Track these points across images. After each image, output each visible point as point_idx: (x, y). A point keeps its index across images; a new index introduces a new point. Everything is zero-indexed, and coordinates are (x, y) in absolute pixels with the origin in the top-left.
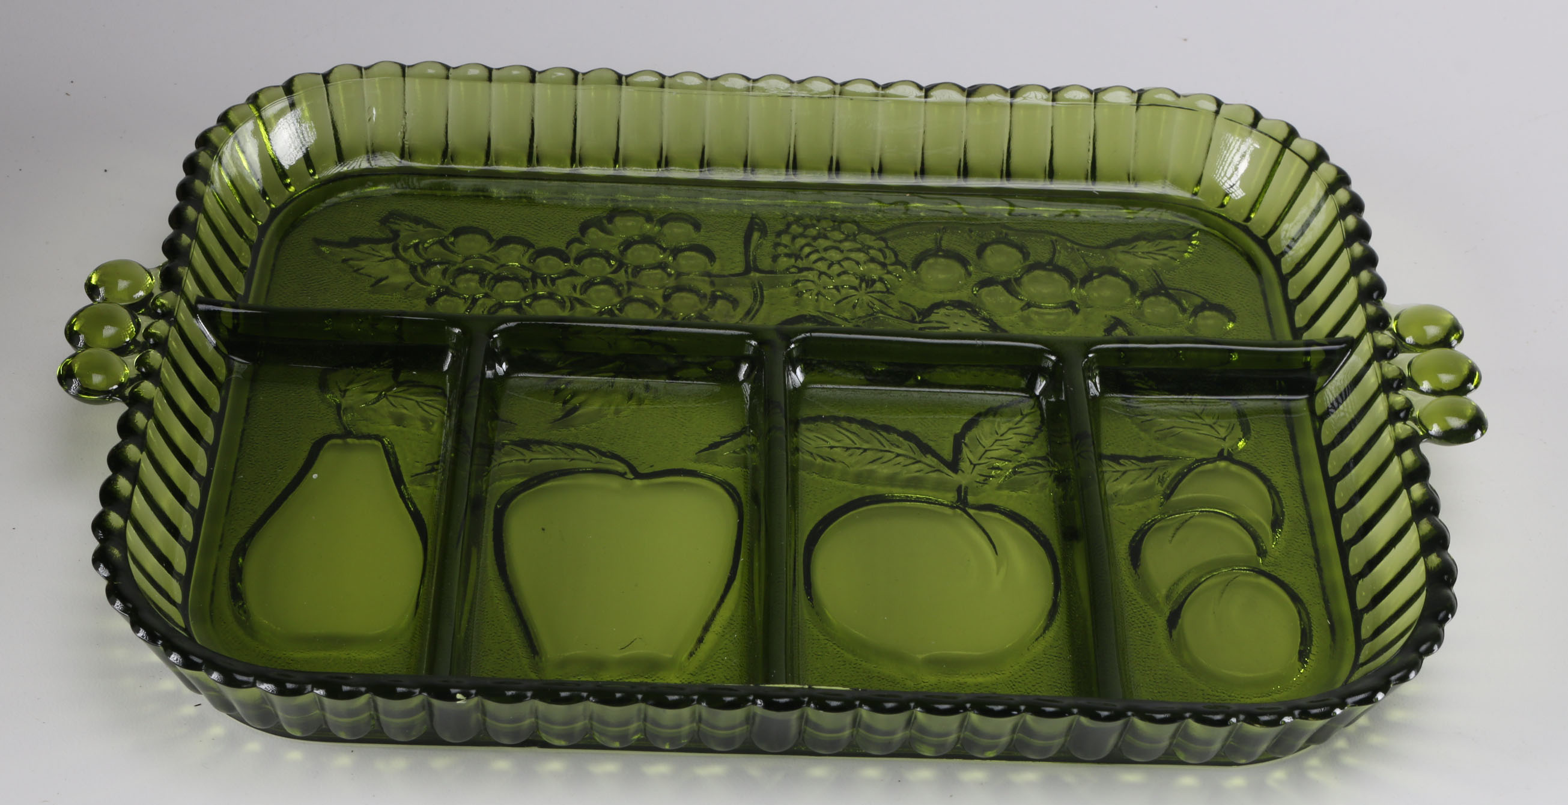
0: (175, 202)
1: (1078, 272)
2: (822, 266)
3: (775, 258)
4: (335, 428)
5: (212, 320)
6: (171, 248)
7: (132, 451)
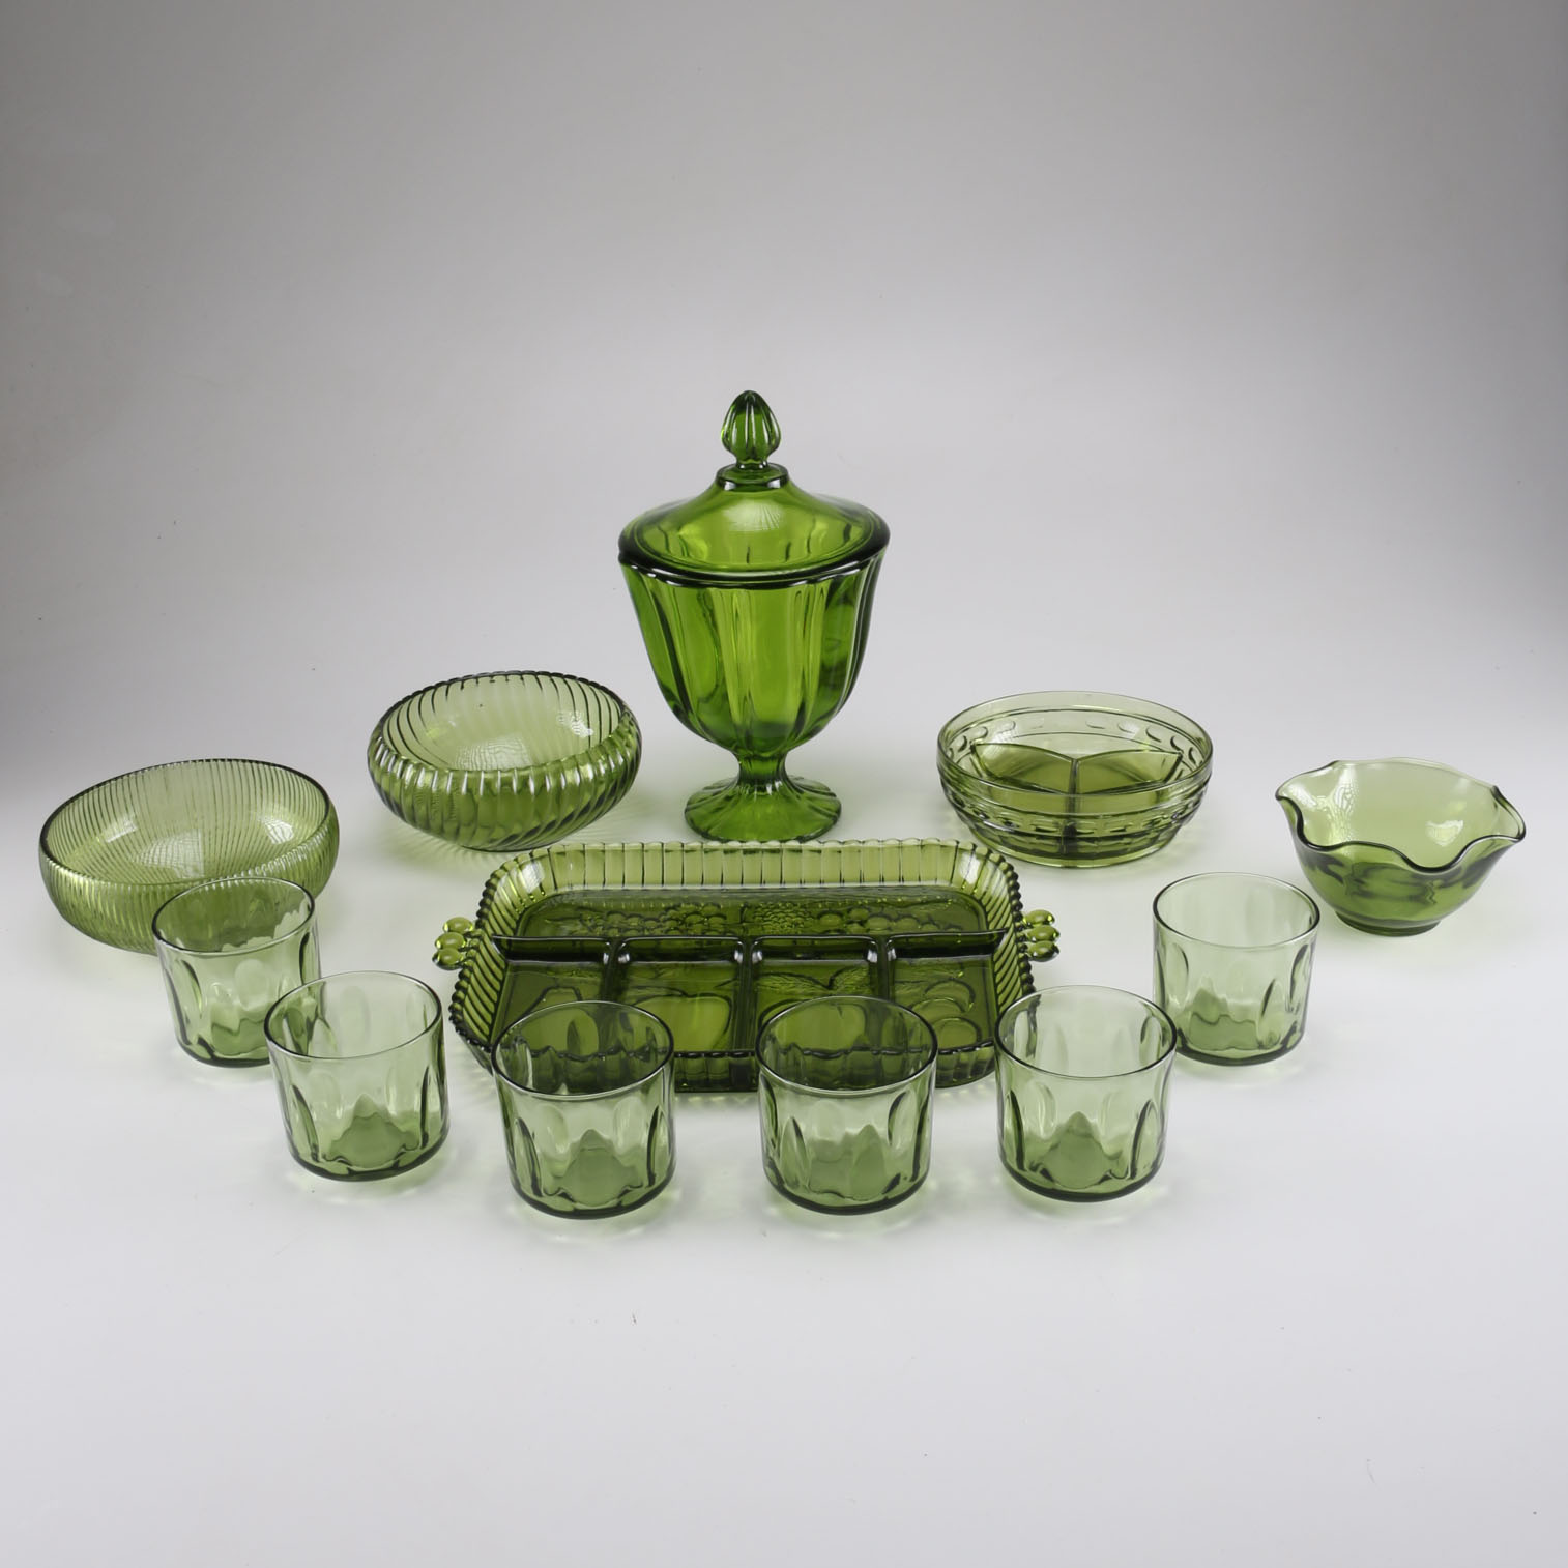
0: (482, 897)
1: (894, 916)
2: (775, 919)
3: (754, 917)
4: (552, 984)
5: (498, 942)
6: (480, 914)
7: (464, 983)
